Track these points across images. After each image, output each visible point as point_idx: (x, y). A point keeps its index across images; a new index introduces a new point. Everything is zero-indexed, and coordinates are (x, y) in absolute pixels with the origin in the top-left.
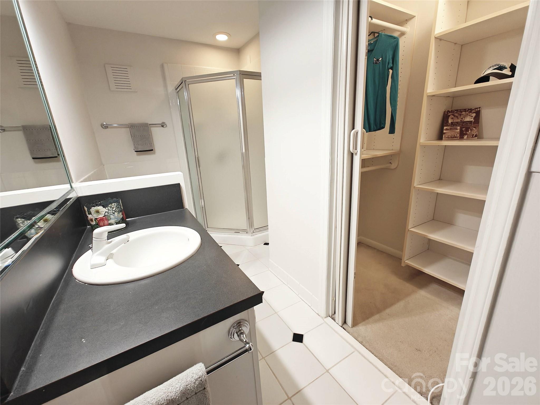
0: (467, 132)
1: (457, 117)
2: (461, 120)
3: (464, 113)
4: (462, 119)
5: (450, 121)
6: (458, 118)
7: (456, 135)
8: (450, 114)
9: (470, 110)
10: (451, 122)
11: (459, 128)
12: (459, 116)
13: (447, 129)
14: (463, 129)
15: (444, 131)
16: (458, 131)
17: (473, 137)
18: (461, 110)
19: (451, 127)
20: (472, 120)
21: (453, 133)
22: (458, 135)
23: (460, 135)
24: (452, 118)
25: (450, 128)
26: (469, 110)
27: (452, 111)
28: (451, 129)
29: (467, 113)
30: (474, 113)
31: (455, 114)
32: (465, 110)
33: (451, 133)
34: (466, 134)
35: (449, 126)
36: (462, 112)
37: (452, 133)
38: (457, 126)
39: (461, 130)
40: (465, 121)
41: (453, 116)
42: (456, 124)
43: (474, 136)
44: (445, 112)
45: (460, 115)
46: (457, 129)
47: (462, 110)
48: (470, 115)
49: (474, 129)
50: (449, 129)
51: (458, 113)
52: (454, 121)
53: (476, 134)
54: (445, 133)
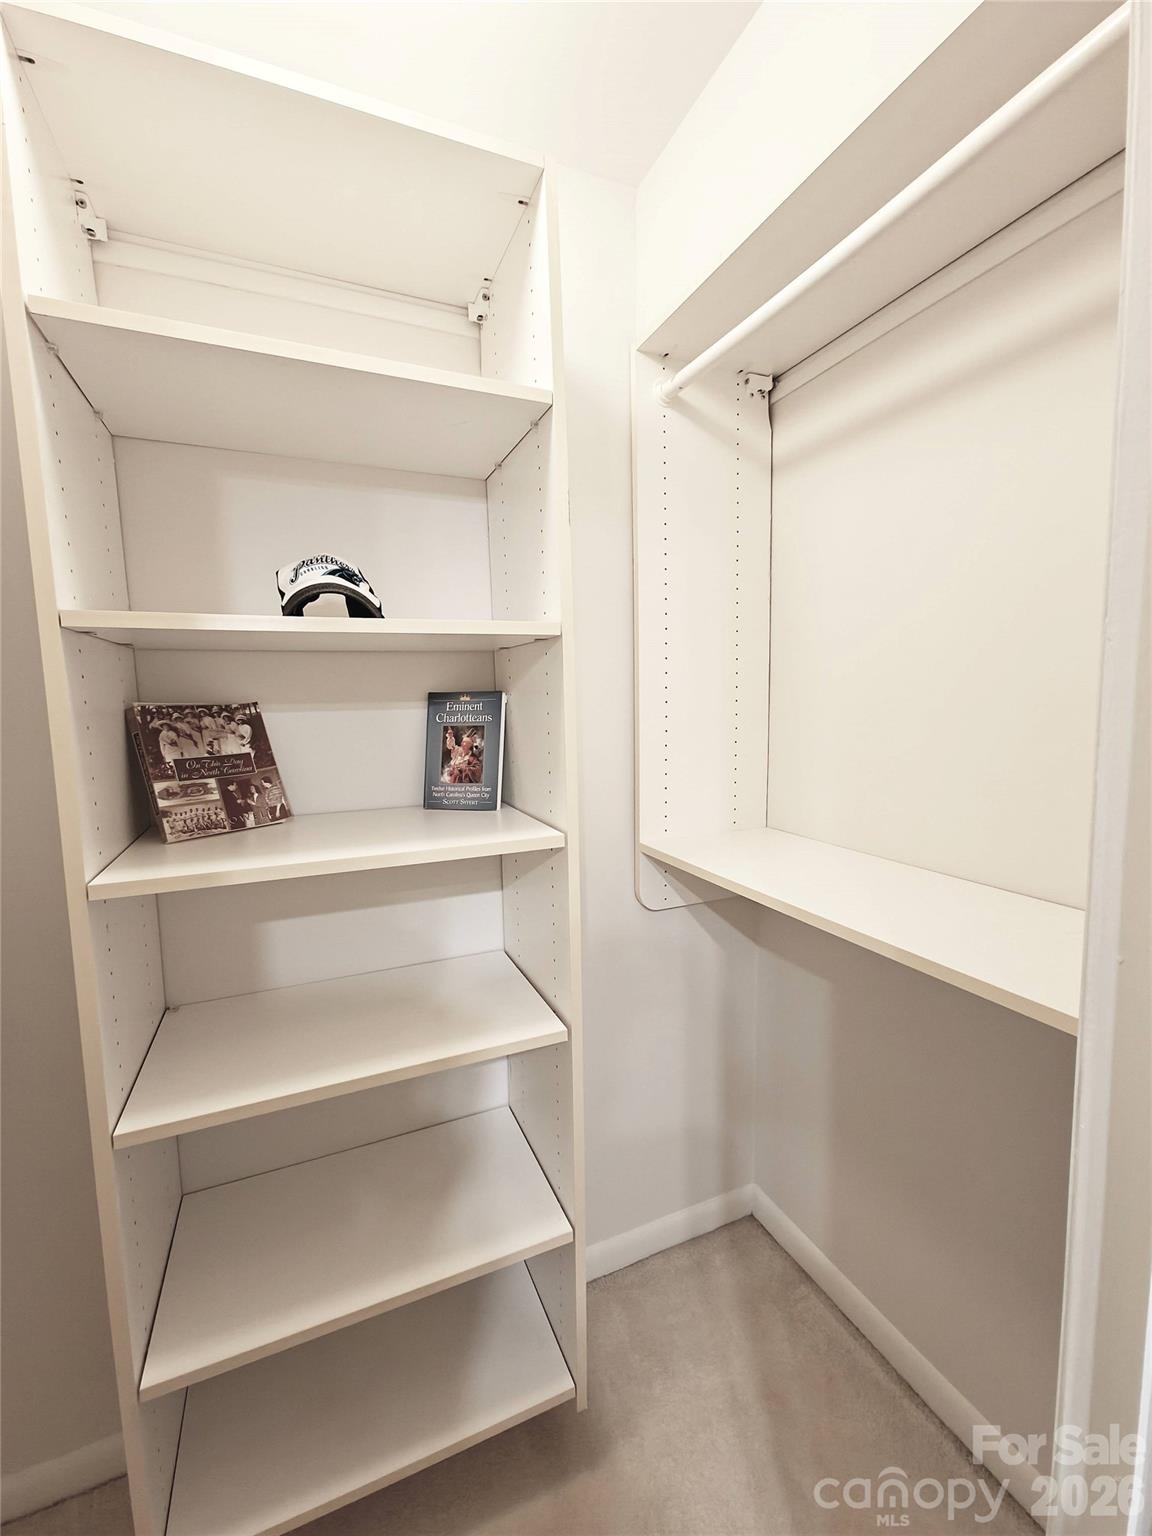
0: (249, 801)
1: (190, 737)
2: (209, 752)
3: (207, 721)
4: (211, 744)
5: (169, 756)
6: (196, 744)
7: (213, 817)
8: (156, 723)
9: (228, 712)
10: (175, 761)
11: (212, 783)
12: (196, 735)
13: (168, 794)
14: (232, 788)
15: (162, 803)
16: (216, 796)
17: (274, 819)
18: (192, 707)
19: (181, 783)
20: (247, 749)
21: (200, 807)
22: (223, 815)
23: (230, 815)
24: (173, 744)
25: (181, 787)
26: (221, 709)
27: (159, 712)
28: (185, 791)
29: (221, 721)
30: (244, 722)
31: (179, 725)
32: (208, 710)
33: (194, 807)
34: (248, 808)
35: (172, 777)
36: (199, 717)
37: (190, 807)
38: (206, 777)
39: (225, 794)
40: (224, 754)
41: (172, 735)
42: (198, 770)
43: (278, 814)
44: (128, 713)
45: (200, 729)
46: (208, 791)
47: (198, 707)
48: (234, 733)
49: (267, 785)
50: (178, 790)
51: (188, 722)
52: (186, 756)
53: (283, 805)
54: (165, 813)
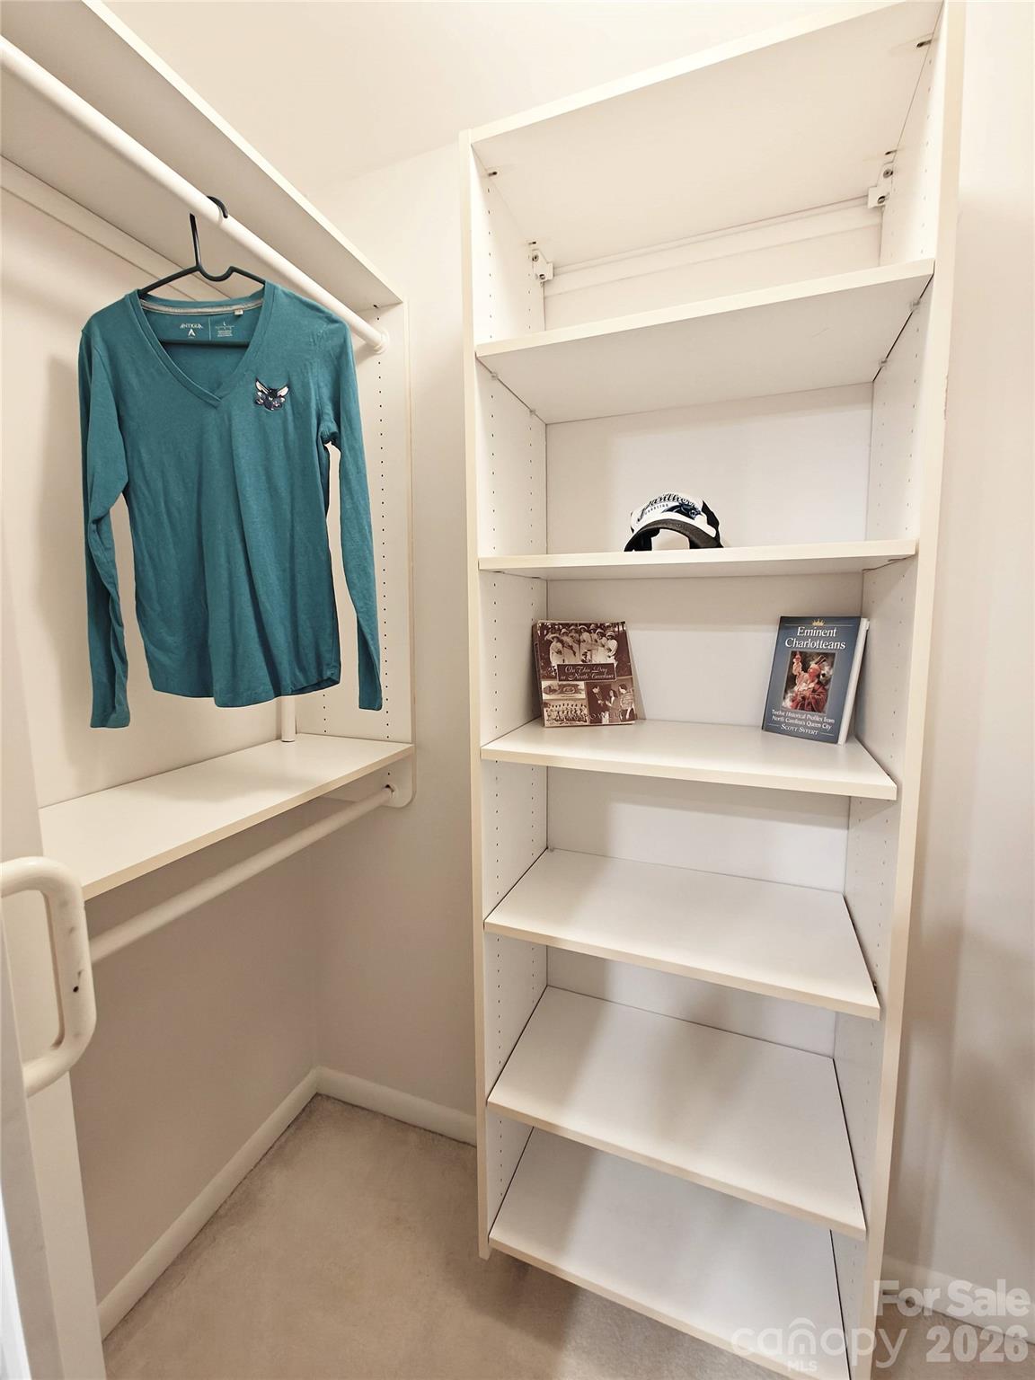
0: (607, 703)
1: (571, 647)
2: (583, 661)
3: (585, 636)
4: (585, 654)
5: (555, 661)
6: (575, 653)
7: (579, 712)
8: (550, 636)
9: (601, 629)
10: (558, 665)
11: (582, 685)
12: (576, 646)
13: (550, 690)
14: (596, 690)
15: (545, 697)
16: (583, 695)
17: (624, 720)
18: (576, 625)
19: (560, 683)
20: (612, 660)
21: (571, 703)
22: (586, 711)
23: (591, 713)
24: (559, 652)
25: (559, 686)
26: (597, 627)
27: (553, 628)
28: (562, 689)
29: (595, 636)
30: (612, 638)
31: (565, 638)
32: (588, 628)
33: (566, 703)
34: (606, 708)
35: (555, 678)
36: (580, 633)
37: (568, 702)
38: (576, 680)
39: (590, 694)
40: (594, 662)
41: (559, 645)
42: (572, 674)
43: (627, 717)
44: (534, 627)
45: (579, 642)
46: (577, 691)
47: (580, 624)
48: (603, 646)
49: (623, 691)
50: (557, 688)
51: (572, 637)
52: (566, 663)
53: (632, 709)
54: (546, 705)
